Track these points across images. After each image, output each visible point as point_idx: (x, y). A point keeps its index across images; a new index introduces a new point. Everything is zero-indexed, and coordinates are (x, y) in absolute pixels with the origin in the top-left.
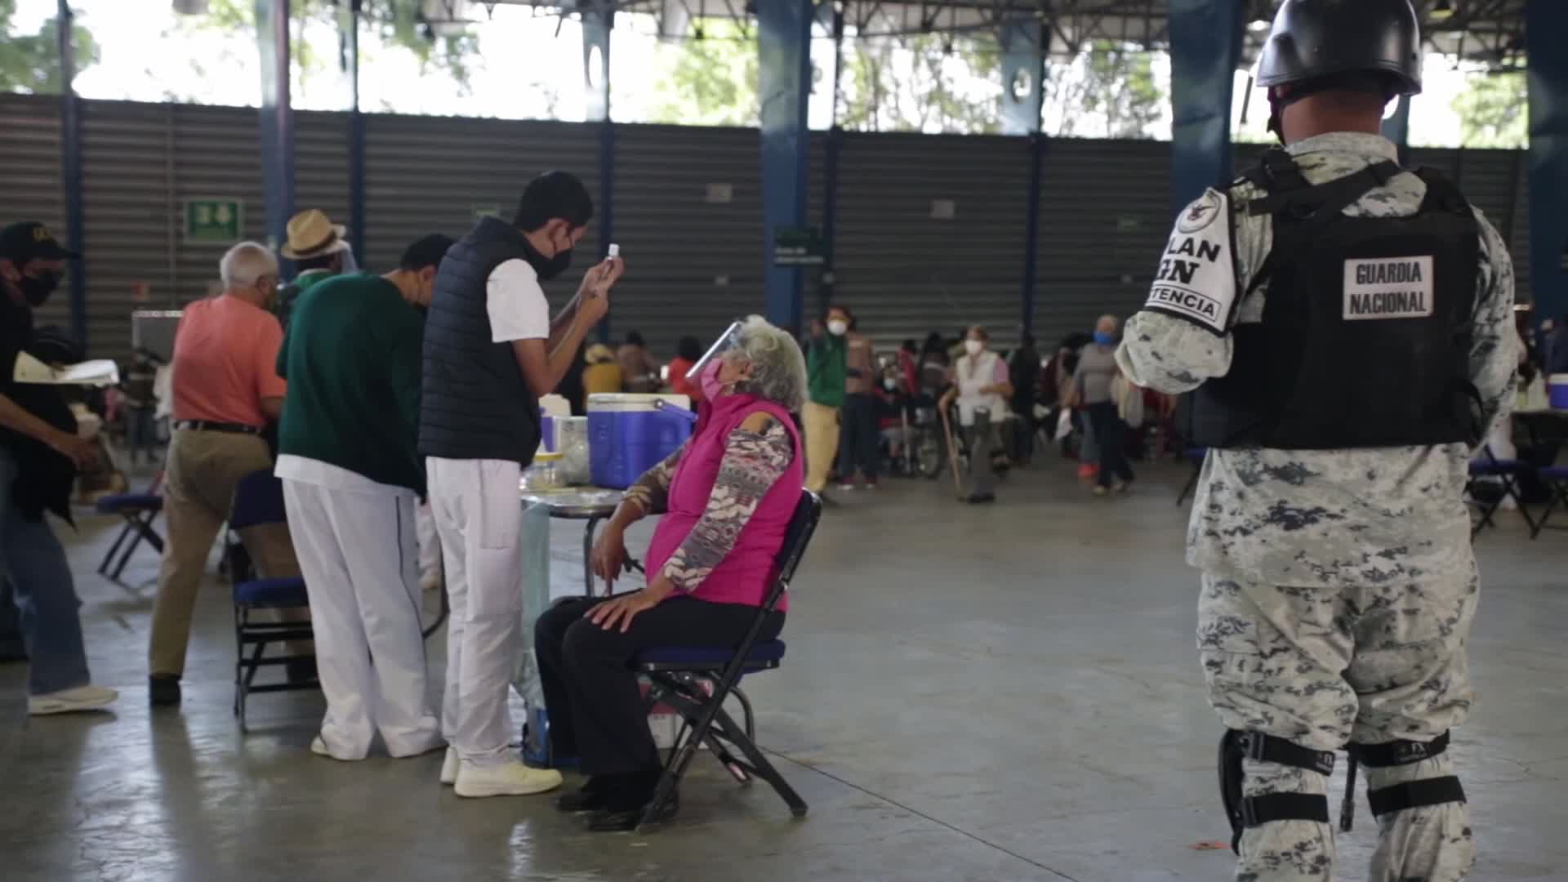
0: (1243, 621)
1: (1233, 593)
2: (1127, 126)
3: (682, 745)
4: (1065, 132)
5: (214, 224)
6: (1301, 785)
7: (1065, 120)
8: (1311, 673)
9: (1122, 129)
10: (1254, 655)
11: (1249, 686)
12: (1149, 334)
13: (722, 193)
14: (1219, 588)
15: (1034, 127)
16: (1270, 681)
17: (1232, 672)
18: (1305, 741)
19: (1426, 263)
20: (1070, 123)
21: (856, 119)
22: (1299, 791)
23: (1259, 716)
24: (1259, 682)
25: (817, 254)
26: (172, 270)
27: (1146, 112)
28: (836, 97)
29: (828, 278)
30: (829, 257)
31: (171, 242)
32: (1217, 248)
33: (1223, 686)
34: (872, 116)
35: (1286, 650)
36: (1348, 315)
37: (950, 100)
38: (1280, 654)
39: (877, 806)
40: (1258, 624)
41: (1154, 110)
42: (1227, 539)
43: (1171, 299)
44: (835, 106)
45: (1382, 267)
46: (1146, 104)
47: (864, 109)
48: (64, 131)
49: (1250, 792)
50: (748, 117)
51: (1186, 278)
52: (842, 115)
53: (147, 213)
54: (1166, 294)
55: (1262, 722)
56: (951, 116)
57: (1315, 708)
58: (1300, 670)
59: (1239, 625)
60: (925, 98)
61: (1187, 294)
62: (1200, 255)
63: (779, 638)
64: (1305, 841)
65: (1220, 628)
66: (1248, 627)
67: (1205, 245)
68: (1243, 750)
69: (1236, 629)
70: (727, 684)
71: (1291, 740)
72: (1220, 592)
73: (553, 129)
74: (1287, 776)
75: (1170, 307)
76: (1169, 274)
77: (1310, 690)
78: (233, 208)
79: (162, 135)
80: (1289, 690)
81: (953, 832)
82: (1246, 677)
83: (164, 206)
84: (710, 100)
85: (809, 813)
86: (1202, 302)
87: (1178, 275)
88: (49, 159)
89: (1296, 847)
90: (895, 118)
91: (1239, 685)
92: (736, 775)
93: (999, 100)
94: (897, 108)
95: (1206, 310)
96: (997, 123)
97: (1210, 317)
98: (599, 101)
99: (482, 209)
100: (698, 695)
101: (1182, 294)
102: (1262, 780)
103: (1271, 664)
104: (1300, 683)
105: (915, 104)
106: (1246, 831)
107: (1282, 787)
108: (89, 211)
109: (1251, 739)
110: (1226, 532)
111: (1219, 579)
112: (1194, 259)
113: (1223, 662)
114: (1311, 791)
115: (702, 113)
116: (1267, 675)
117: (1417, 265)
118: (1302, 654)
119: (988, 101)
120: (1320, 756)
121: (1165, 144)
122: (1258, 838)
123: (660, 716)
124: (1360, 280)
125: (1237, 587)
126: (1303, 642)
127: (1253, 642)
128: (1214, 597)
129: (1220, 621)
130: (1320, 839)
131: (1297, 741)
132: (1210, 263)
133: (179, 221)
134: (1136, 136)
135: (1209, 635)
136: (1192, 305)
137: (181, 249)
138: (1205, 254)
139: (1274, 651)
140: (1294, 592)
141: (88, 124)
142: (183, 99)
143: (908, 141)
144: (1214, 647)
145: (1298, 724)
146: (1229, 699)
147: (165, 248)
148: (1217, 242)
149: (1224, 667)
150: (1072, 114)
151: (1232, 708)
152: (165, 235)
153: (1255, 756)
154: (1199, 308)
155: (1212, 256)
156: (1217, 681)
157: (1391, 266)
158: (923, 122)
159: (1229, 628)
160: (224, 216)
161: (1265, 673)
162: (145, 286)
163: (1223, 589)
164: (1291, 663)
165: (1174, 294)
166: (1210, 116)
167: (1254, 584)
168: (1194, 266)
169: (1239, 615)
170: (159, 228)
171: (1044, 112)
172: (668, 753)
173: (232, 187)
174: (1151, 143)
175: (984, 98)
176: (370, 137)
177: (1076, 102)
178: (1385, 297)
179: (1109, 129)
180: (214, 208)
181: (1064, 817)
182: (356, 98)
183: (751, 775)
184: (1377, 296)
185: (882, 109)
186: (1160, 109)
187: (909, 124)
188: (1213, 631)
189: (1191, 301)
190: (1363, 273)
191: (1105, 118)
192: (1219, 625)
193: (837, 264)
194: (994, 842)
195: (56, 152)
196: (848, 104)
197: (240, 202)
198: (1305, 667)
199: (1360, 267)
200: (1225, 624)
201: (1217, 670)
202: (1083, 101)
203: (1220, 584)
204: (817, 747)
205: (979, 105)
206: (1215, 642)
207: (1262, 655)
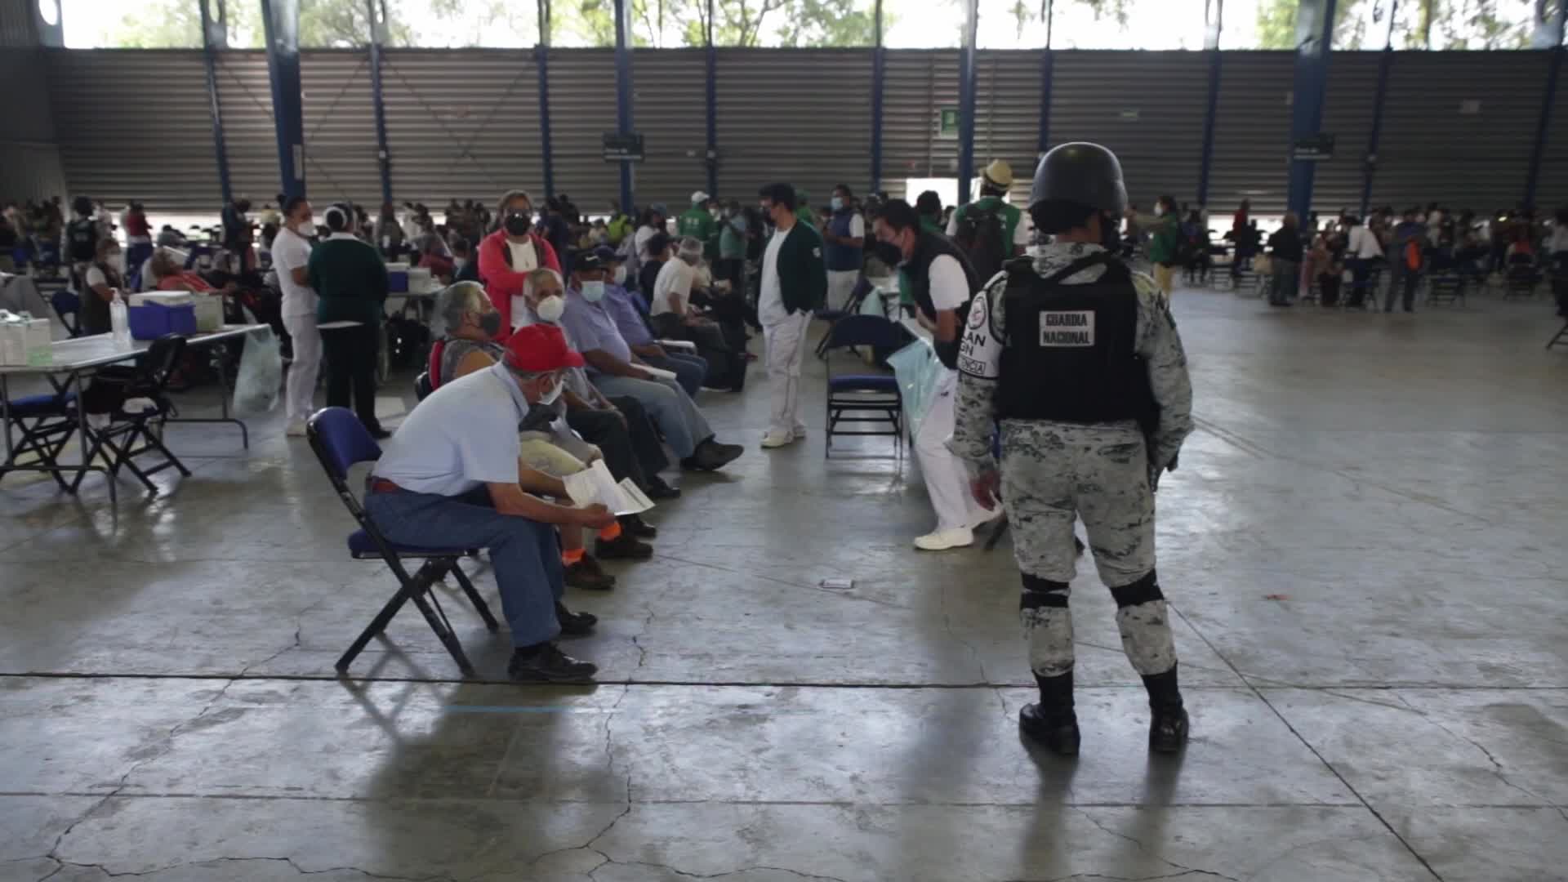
5: (956, 123)
15: (1556, 43)
19: (1090, 316)
36: (1043, 343)
45: (1062, 317)
48: (873, 69)
53: (917, 119)
73: (1181, 56)
79: (927, 70)
88: (865, 87)
98: (1213, 32)
99: (1126, 111)
108: (885, 119)
117: (1084, 317)
124: (1049, 323)
133: (936, 124)
137: (936, 141)
141: (888, 64)
147: (926, 141)
152: (927, 132)
157: (1067, 316)
162: (914, 163)
170: (924, 128)
176: (1056, 65)
178: (1064, 334)
182: (1049, 40)
184: (1060, 333)
190: (1050, 319)
193: (1380, 148)
195: (869, 82)
199: (1048, 316)
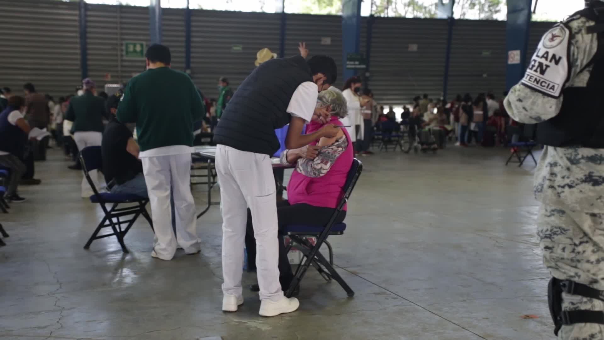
0: (566, 228)
1: (561, 215)
2: (488, 14)
3: (303, 263)
4: (462, 18)
5: (135, 51)
6: (592, 307)
7: (462, 13)
8: (598, 253)
9: (485, 17)
10: (571, 245)
11: (568, 259)
12: (521, 99)
13: (327, 41)
14: (553, 213)
15: (450, 15)
16: (579, 257)
17: (558, 251)
18: (595, 286)
20: (464, 14)
21: (380, 12)
22: (591, 310)
23: (572, 274)
24: (573, 257)
25: (364, 64)
26: (119, 69)
27: (495, 9)
28: (372, 4)
29: (367, 74)
30: (368, 66)
31: (119, 58)
32: (560, 58)
33: (554, 259)
34: (386, 11)
35: (587, 242)
37: (417, 5)
38: (584, 244)
39: (384, 293)
40: (574, 230)
41: (498, 8)
42: (560, 190)
43: (534, 82)
44: (372, 7)
46: (495, 6)
47: (383, 8)
48: (80, 16)
49: (566, 309)
50: (338, 11)
51: (543, 72)
52: (374, 11)
53: (110, 47)
54: (532, 79)
55: (574, 277)
56: (417, 11)
57: (600, 270)
58: (594, 252)
59: (563, 231)
60: (407, 4)
61: (542, 80)
62: (551, 61)
63: (344, 222)
64: (594, 333)
65: (552, 231)
66: (568, 232)
67: (554, 56)
68: (563, 289)
69: (561, 232)
70: (322, 239)
71: (588, 286)
72: (553, 215)
73: (263, 16)
74: (586, 303)
75: (533, 86)
76: (535, 68)
77: (598, 261)
78: (142, 45)
79: (115, 17)
80: (588, 261)
81: (416, 306)
82: (567, 254)
83: (117, 44)
84: (324, 5)
85: (355, 295)
86: (549, 85)
87: (539, 70)
88: (74, 26)
89: (590, 336)
90: (395, 12)
91: (563, 259)
92: (325, 278)
93: (436, 5)
94: (396, 8)
95: (551, 88)
96: (435, 14)
97: (553, 91)
98: (280, 5)
99: (235, 46)
100: (308, 245)
101: (539, 80)
102: (573, 304)
103: (580, 249)
104: (593, 258)
105: (403, 6)
106: (563, 327)
107: (583, 307)
108: (89, 46)
109: (567, 283)
110: (559, 186)
111: (553, 208)
112: (548, 63)
113: (553, 247)
114: (597, 309)
115: (320, 10)
116: (577, 254)
118: (595, 244)
119: (432, 5)
120: (601, 293)
121: (502, 22)
122: (571, 331)
123: (294, 251)
125: (563, 212)
126: (595, 239)
127: (571, 239)
128: (549, 216)
129: (552, 228)
130: (601, 332)
131: (591, 286)
132: (556, 66)
133: (122, 50)
134: (490, 19)
135: (546, 235)
136: (544, 86)
137: (122, 61)
138: (553, 61)
139: (581, 243)
140: (593, 215)
141: (89, 13)
142: (124, 3)
143: (400, 21)
144: (549, 240)
145: (592, 278)
146: (556, 265)
147: (117, 61)
148: (561, 55)
149: (554, 250)
150: (465, 10)
151: (557, 269)
152: (117, 55)
153: (569, 292)
154: (547, 87)
155: (557, 62)
156: (551, 256)
158: (406, 13)
159: (557, 231)
160: (138, 48)
161: (576, 253)
162: (109, 75)
163: (555, 213)
164: (589, 248)
165: (536, 79)
166: (522, 9)
167: (574, 211)
168: (547, 66)
169: (564, 226)
170: (115, 52)
171: (454, 10)
172: (297, 266)
173: (141, 37)
174: (496, 22)
175: (430, 4)
176: (193, 18)
177: (467, 5)
179: (479, 16)
180: (135, 45)
181: (464, 301)
182: (188, 3)
183: (331, 278)
185: (390, 8)
186: (500, 8)
187: (400, 14)
188: (548, 232)
189: (543, 84)
191: (478, 12)
192: (551, 231)
193: (371, 69)
194: (434, 312)
195: (77, 24)
196: (377, 6)
197: (144, 43)
198: (595, 250)
200: (555, 230)
201: (550, 251)
202: (470, 5)
203: (553, 211)
204: (359, 266)
205: (428, 7)
206: (550, 238)
207: (575, 245)
